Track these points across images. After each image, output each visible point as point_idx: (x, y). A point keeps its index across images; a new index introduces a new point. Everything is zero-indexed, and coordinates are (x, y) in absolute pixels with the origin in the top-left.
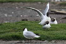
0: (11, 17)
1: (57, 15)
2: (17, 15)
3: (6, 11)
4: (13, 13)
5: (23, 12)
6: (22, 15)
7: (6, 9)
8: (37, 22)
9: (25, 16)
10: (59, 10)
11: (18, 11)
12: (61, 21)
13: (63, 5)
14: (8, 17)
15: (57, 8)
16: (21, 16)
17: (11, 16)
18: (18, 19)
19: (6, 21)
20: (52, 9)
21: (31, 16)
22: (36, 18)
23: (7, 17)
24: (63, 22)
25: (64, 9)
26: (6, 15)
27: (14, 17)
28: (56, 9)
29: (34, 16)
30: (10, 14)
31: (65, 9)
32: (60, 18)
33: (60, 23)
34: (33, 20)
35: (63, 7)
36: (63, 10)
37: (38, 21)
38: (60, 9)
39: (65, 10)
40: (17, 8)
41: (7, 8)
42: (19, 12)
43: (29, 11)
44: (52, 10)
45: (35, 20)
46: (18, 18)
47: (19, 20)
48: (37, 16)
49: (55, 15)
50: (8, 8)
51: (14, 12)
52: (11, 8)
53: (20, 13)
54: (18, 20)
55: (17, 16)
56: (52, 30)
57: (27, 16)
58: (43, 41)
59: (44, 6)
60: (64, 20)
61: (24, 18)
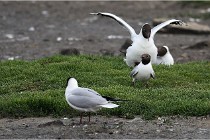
0: (25, 42)
1: (171, 36)
2: (44, 36)
3: (9, 22)
4: (32, 29)
5: (66, 28)
6: (60, 35)
7: (9, 16)
8: (109, 57)
9: (71, 39)
11: (48, 23)
12: (185, 55)
13: (193, 5)
14: (17, 42)
15: (172, 12)
16: (59, 39)
17: (27, 38)
18: (50, 49)
19: (11, 56)
20: (158, 17)
21: (90, 41)
23: (12, 43)
24: (190, 60)
25: (195, 17)
26: (10, 36)
29: (100, 41)
30: (23, 34)
31: (199, 18)
32: (181, 45)
33: (182, 61)
34: (97, 51)
35: (191, 11)
36: (192, 20)
37: (112, 55)
38: (182, 16)
39: (198, 20)
40: (45, 12)
41: (13, 13)
42: (52, 26)
43: (83, 24)
44: (157, 20)
45: (101, 51)
46: (48, 46)
47: (53, 51)
48: (108, 40)
49: (165, 36)
50: (17, 13)
51: (35, 27)
52: (27, 12)
53: (54, 29)
54: (48, 52)
55: (46, 40)
56: (156, 85)
57: (77, 39)
58: (128, 118)
59: (130, 7)
60: (194, 51)
61: (67, 44)
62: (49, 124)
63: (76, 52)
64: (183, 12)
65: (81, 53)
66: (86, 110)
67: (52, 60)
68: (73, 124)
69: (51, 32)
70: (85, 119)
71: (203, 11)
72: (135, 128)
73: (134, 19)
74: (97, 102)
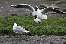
4: (2, 8)
6: (11, 9)
8: (27, 16)
9: (15, 11)
10: (48, 5)
11: (7, 5)
12: (50, 16)
15: (46, 2)
16: (11, 11)
17: (1, 10)
21: (21, 11)
22: (26, 13)
24: (52, 17)
25: (54, 4)
27: (4, 12)
28: (46, 4)
29: (23, 11)
33: (49, 18)
34: (23, 14)
36: (53, 5)
38: (49, 3)
39: (54, 5)
40: (6, 2)
44: (42, 5)
45: (24, 14)
46: (7, 13)
47: (9, 14)
48: (26, 11)
51: (3, 7)
52: (1, 2)
53: (9, 8)
54: (7, 15)
55: (7, 11)
56: (41, 25)
57: (16, 11)
61: (13, 12)
62: (8, 37)
63: (16, 15)
64: (50, 2)
65: (18, 15)
66: (19, 33)
67: (8, 17)
68: (15, 37)
69: (8, 8)
70: (19, 36)
71: (56, 2)
72: (35, 39)
73: (34, 4)
74: (23, 30)
